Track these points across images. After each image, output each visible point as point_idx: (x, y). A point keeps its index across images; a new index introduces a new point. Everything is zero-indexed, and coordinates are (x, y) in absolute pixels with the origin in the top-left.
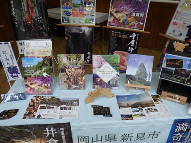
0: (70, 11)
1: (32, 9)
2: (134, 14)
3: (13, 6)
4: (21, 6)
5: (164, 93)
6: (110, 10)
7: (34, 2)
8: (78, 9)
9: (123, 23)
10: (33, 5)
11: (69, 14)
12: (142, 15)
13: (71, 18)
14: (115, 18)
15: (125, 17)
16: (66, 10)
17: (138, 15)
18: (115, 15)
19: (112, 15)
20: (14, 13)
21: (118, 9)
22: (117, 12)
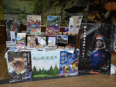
0: (31, 29)
1: (15, 29)
2: (55, 30)
3: (7, 27)
4: (10, 28)
5: (59, 47)
6: (46, 29)
7: (16, 26)
8: (34, 29)
9: (51, 34)
10: (15, 27)
11: (30, 31)
12: (58, 31)
13: (31, 32)
14: (48, 32)
15: (52, 32)
16: (29, 29)
17: (56, 30)
18: (48, 31)
19: (47, 31)
20: (7, 30)
21: (49, 29)
22: (49, 30)
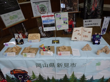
1: (96, 3)
20: (86, 5)
